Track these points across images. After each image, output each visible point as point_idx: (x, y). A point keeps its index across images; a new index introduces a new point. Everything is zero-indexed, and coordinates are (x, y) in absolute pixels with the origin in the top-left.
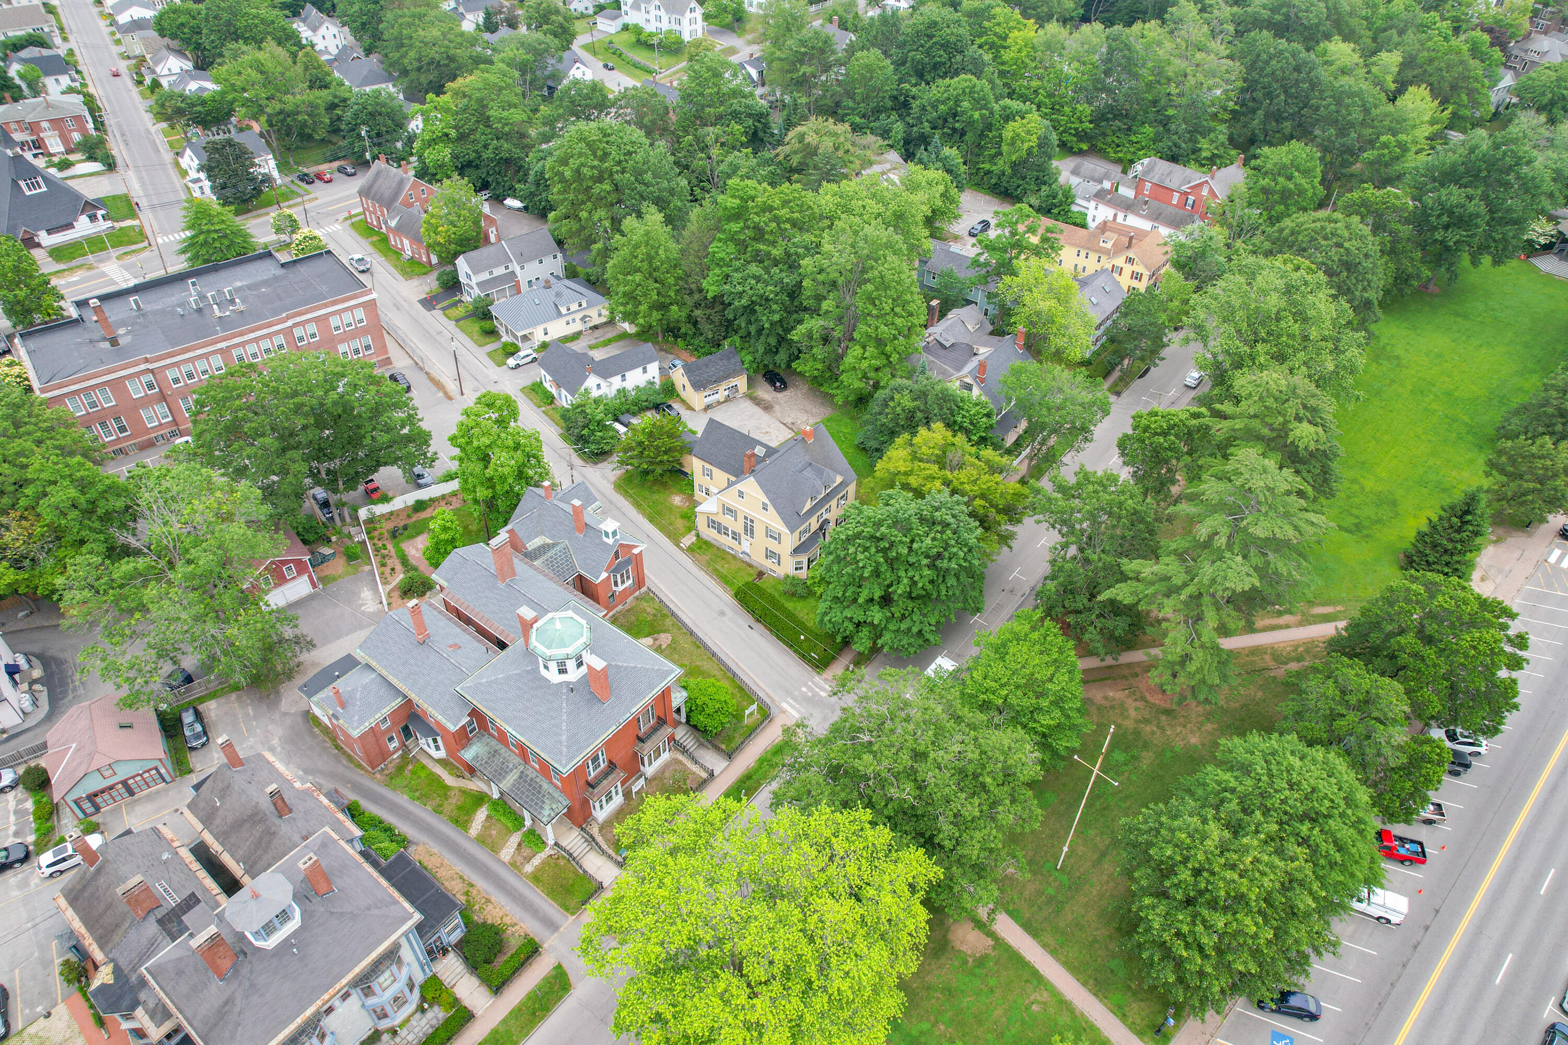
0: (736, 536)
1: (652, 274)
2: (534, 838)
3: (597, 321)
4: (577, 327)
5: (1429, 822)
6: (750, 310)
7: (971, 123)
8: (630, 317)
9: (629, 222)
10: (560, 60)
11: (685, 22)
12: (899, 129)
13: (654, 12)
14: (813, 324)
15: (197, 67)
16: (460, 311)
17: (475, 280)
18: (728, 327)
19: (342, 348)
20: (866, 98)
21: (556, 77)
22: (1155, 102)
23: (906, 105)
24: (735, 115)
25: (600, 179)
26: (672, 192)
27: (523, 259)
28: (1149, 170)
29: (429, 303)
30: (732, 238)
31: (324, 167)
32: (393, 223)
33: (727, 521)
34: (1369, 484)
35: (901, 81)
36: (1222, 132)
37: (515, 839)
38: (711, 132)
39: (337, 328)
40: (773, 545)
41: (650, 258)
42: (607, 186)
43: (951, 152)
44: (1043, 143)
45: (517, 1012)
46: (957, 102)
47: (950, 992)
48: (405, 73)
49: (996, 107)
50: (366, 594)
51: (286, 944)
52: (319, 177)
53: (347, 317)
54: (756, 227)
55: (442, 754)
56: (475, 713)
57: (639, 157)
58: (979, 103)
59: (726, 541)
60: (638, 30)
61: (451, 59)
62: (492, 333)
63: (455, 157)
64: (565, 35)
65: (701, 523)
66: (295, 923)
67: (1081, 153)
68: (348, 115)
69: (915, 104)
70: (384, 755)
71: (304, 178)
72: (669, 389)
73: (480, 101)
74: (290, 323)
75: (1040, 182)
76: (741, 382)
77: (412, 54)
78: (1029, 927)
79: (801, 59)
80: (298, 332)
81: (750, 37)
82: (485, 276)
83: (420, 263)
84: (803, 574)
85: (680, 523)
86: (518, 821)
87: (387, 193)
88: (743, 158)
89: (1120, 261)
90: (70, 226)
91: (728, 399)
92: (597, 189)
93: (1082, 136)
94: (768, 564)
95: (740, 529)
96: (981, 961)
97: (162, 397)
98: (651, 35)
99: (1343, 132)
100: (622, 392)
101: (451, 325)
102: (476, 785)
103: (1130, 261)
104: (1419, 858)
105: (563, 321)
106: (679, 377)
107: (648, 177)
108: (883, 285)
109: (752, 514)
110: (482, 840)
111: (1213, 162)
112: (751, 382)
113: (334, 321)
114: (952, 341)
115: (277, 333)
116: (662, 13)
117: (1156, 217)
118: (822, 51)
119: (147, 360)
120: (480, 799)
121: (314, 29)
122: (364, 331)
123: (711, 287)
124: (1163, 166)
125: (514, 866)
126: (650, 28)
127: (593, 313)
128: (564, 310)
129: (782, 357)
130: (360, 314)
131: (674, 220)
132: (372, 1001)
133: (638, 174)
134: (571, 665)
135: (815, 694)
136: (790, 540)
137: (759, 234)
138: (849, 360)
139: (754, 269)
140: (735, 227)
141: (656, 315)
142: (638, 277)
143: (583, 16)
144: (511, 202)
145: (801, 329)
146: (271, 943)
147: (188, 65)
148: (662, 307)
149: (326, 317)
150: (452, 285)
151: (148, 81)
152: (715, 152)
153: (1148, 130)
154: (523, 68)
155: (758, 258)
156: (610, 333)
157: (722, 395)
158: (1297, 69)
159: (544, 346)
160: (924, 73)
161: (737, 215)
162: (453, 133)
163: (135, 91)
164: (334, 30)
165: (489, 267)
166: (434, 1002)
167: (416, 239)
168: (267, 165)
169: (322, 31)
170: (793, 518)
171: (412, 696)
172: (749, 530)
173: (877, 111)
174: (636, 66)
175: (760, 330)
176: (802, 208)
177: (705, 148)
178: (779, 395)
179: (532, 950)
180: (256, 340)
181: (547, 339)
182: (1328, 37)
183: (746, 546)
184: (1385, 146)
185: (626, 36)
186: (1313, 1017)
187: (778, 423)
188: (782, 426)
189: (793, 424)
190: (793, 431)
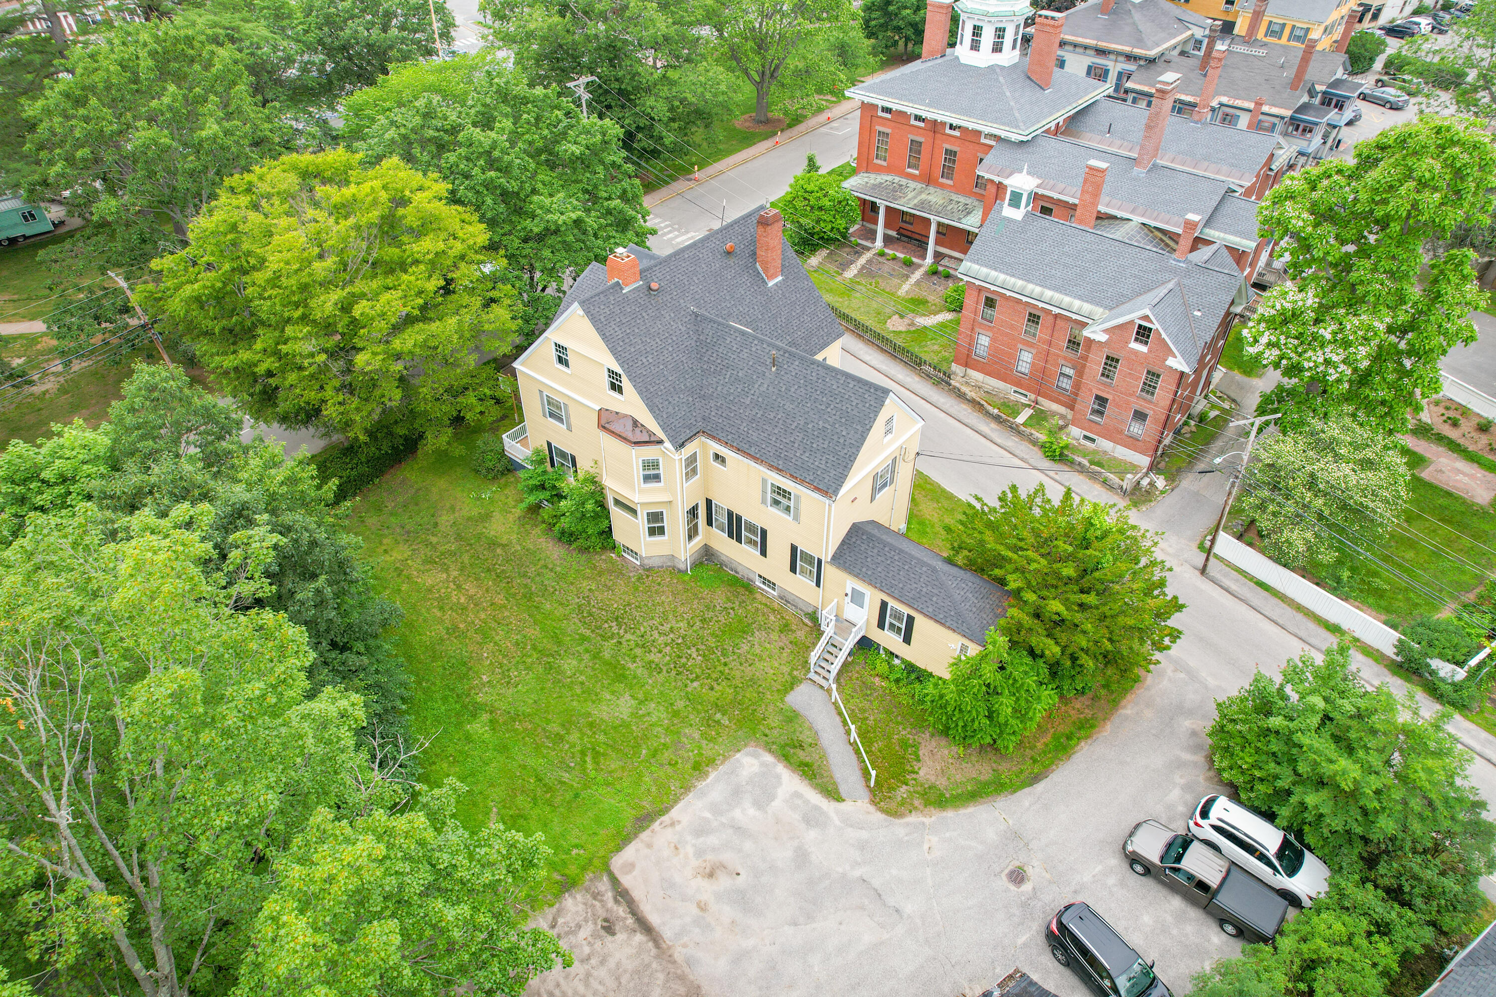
187: (667, 933)
188: (654, 919)
189: (609, 928)
190: (615, 881)
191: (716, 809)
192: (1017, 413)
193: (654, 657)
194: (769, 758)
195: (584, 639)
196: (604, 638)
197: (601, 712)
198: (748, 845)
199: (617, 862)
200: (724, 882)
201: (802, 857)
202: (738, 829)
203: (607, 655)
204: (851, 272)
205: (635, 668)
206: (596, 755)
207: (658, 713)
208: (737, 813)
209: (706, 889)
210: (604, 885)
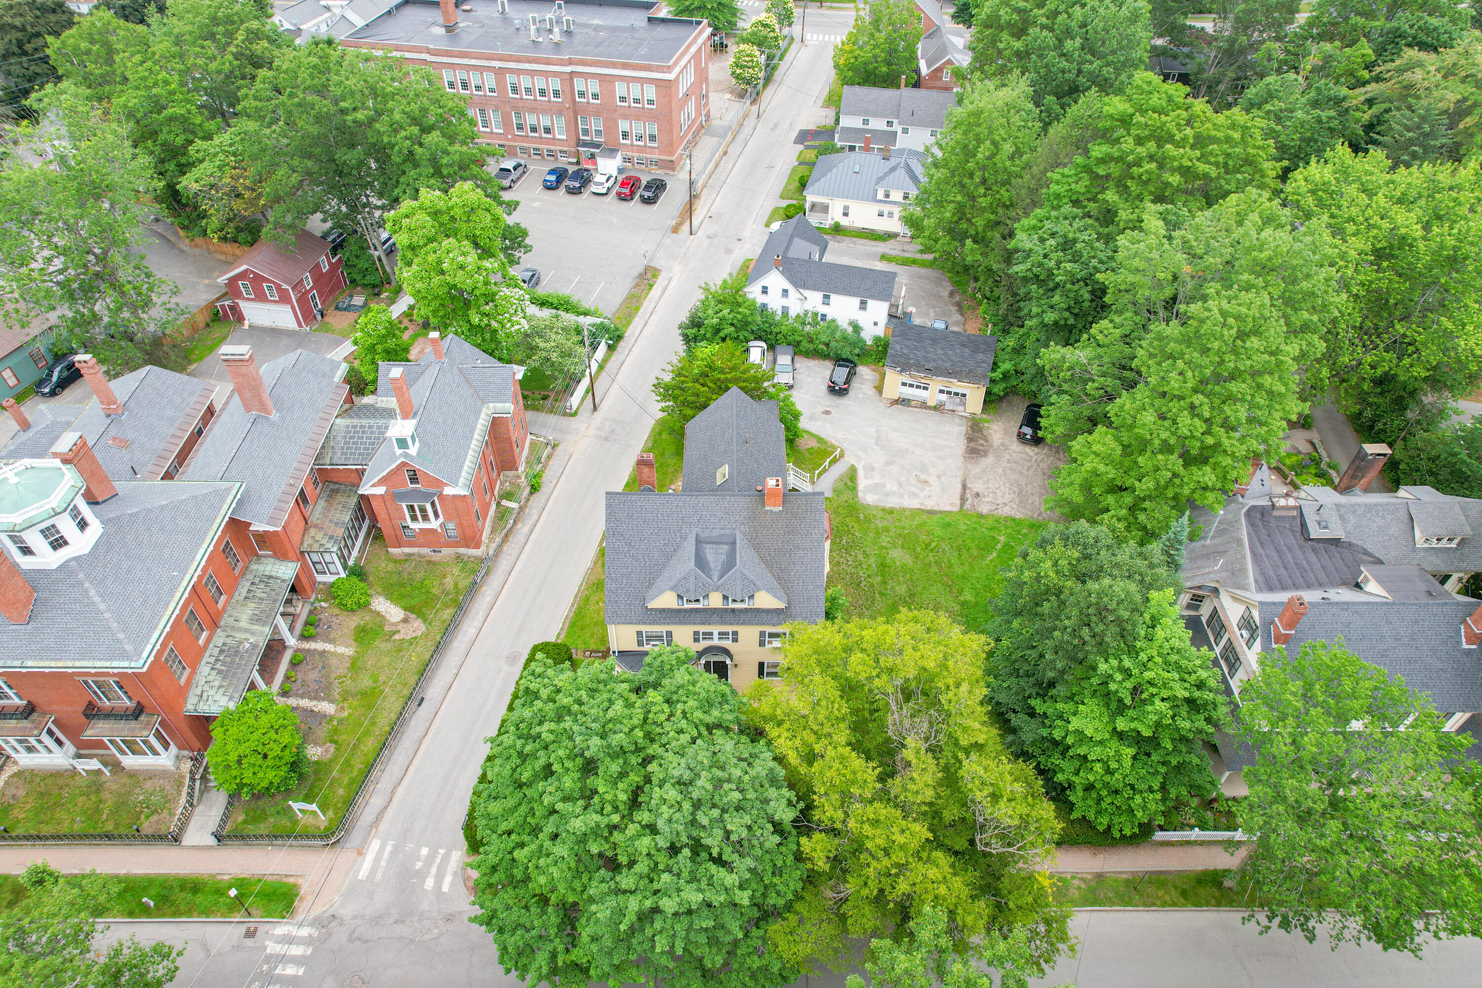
4: (893, 225)
17: (841, 122)
19: (623, 125)
39: (623, 99)
53: (635, 91)
74: (568, 69)
76: (974, 394)
80: (579, 84)
91: (938, 408)
101: (792, 166)
105: (876, 208)
112: (988, 403)
113: (620, 89)
114: (1336, 531)
115: (555, 74)
119: (429, 51)
122: (652, 117)
123: (1020, 234)
128: (880, 195)
130: (651, 92)
135: (422, 875)
149: (612, 78)
157: (932, 395)
178: (1016, 447)
180: (532, 73)
181: (844, 222)
187: (959, 480)
188: (959, 487)
189: (977, 495)
190: (962, 505)
191: (901, 496)
192: (508, 510)
193: (860, 557)
194: (860, 494)
195: (882, 594)
196: (872, 585)
197: (908, 560)
198: (903, 479)
199: (956, 509)
200: (923, 477)
201: (888, 463)
202: (900, 485)
203: (879, 579)
204: (326, 707)
205: (873, 561)
206: (927, 546)
207: (885, 540)
208: (895, 489)
209: (932, 480)
210: (968, 505)
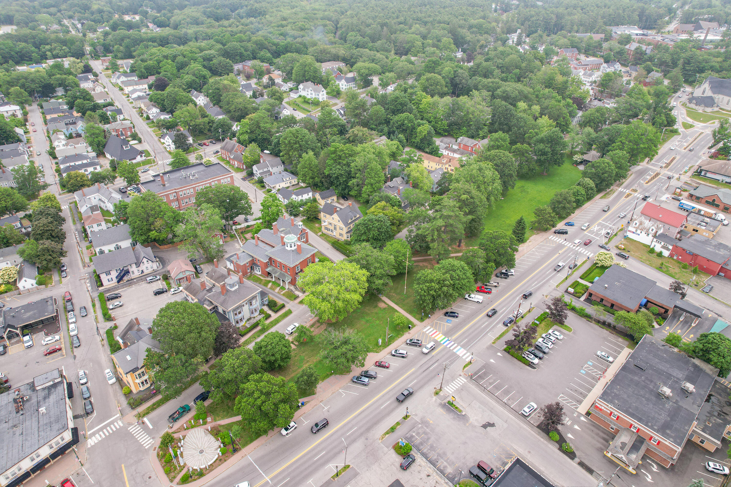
0: (332, 231)
1: (310, 169)
2: (283, 288)
3: (294, 183)
4: (288, 185)
5: (496, 286)
6: (337, 178)
7: (408, 127)
8: (304, 182)
9: (304, 155)
10: (280, 108)
11: (320, 95)
12: (386, 129)
13: (310, 92)
14: (354, 181)
15: (161, 111)
16: (253, 181)
17: (258, 172)
18: (332, 184)
20: (376, 120)
21: (278, 113)
22: (467, 120)
23: (389, 122)
24: (335, 126)
25: (296, 144)
26: (316, 147)
27: (272, 166)
28: (462, 140)
29: (244, 179)
30: (332, 159)
31: (205, 141)
32: (232, 157)
33: (330, 227)
34: (507, 222)
35: (387, 115)
36: (486, 129)
37: (278, 288)
38: (328, 130)
39: (223, 183)
40: (341, 232)
41: (310, 164)
42: (298, 145)
43: (401, 136)
44: (429, 133)
45: (281, 316)
46: (404, 121)
47: (377, 313)
48: (229, 112)
49: (416, 122)
50: (237, 245)
51: (236, 291)
52: (205, 144)
53: (226, 180)
54: (339, 156)
55: (260, 273)
56: (270, 259)
57: (307, 137)
58: (411, 121)
59: (330, 233)
60: (304, 98)
61: (246, 108)
62: (263, 187)
63: (249, 138)
64: (280, 99)
65: (323, 229)
66: (237, 287)
67: (445, 136)
68: (215, 125)
69: (391, 122)
70: (247, 273)
71: (199, 145)
72: (315, 200)
73: (257, 121)
74: (211, 181)
75: (429, 144)
76: (335, 198)
77: (233, 107)
78: (396, 303)
79: (356, 108)
80: (213, 183)
81: (341, 100)
82: (261, 171)
83: (240, 168)
84: (349, 239)
85: (317, 230)
86: (279, 285)
87: (230, 148)
88: (337, 138)
89: (447, 166)
90: (135, 158)
92: (295, 146)
93: (445, 131)
94: (340, 237)
95: (333, 228)
96: (384, 309)
97: (177, 200)
98: (309, 99)
99: (519, 129)
100: (302, 200)
101: (251, 185)
102: (269, 279)
103: (450, 166)
104: (490, 292)
105: (284, 183)
106: (318, 196)
107: (309, 143)
108: (372, 170)
109: (336, 223)
110: (271, 288)
111: (483, 138)
112: (338, 198)
113: (222, 181)
114: (393, 186)
115: (208, 183)
116: (313, 92)
117: (462, 154)
118: (363, 106)
119: (175, 189)
120: (270, 281)
121: (197, 98)
122: (229, 184)
123: (327, 172)
124: (466, 139)
125: (278, 293)
126: (309, 97)
127: (293, 181)
128: (285, 180)
129: (346, 191)
130: (229, 179)
131: (317, 155)
132: (251, 307)
133: (307, 142)
134: (293, 245)
136: (345, 230)
137: (340, 157)
138: (364, 189)
139: (338, 167)
140: (333, 156)
141: (311, 180)
142: (306, 170)
143: (285, 92)
144: (266, 151)
145: (351, 182)
146: (233, 289)
147: (158, 111)
148: (313, 178)
149: (220, 180)
150: (251, 174)
151: (145, 115)
152: (329, 136)
153: (465, 128)
154: (268, 110)
155: (339, 164)
156: (298, 187)
157: (330, 200)
158: (507, 110)
159: (279, 190)
160: (395, 112)
161: (335, 152)
162: (249, 131)
163: (140, 119)
164: (203, 98)
165: (263, 169)
166: (263, 313)
167: (240, 161)
168: (191, 140)
169: (199, 98)
170: (346, 224)
171: (255, 256)
172: (335, 228)
173: (380, 124)
174: (304, 109)
175: (340, 184)
176: (352, 150)
177: (326, 135)
178: (346, 202)
179: (283, 306)
180: (202, 185)
181: (280, 188)
182: (520, 100)
183: (334, 234)
184: (531, 133)
185: (300, 99)
186: (457, 317)
